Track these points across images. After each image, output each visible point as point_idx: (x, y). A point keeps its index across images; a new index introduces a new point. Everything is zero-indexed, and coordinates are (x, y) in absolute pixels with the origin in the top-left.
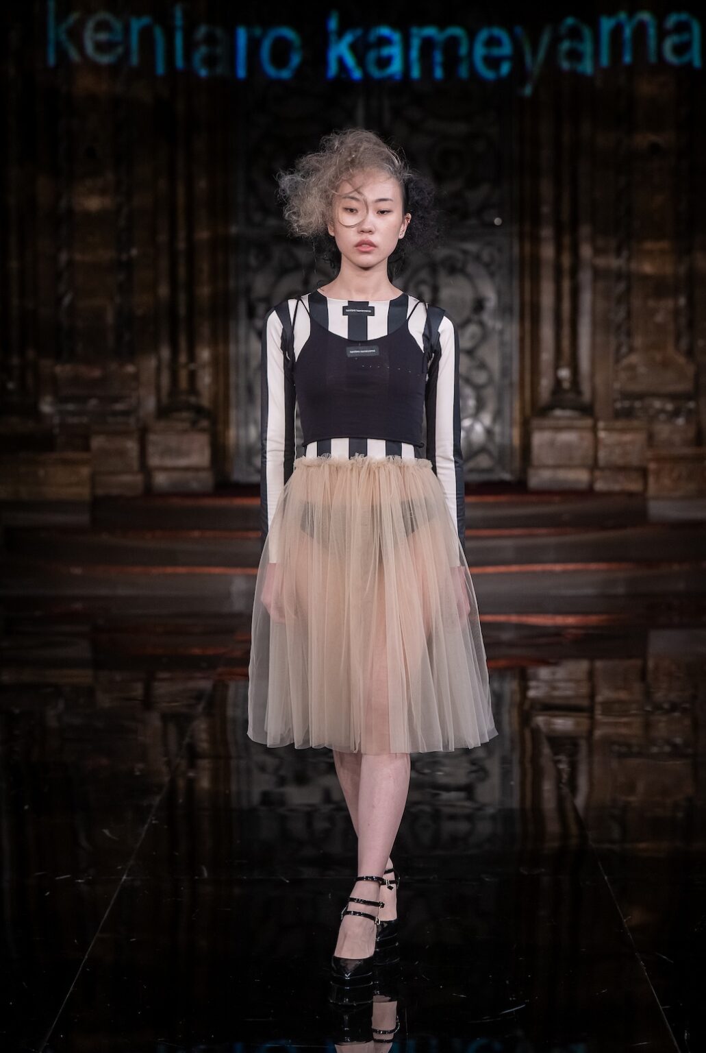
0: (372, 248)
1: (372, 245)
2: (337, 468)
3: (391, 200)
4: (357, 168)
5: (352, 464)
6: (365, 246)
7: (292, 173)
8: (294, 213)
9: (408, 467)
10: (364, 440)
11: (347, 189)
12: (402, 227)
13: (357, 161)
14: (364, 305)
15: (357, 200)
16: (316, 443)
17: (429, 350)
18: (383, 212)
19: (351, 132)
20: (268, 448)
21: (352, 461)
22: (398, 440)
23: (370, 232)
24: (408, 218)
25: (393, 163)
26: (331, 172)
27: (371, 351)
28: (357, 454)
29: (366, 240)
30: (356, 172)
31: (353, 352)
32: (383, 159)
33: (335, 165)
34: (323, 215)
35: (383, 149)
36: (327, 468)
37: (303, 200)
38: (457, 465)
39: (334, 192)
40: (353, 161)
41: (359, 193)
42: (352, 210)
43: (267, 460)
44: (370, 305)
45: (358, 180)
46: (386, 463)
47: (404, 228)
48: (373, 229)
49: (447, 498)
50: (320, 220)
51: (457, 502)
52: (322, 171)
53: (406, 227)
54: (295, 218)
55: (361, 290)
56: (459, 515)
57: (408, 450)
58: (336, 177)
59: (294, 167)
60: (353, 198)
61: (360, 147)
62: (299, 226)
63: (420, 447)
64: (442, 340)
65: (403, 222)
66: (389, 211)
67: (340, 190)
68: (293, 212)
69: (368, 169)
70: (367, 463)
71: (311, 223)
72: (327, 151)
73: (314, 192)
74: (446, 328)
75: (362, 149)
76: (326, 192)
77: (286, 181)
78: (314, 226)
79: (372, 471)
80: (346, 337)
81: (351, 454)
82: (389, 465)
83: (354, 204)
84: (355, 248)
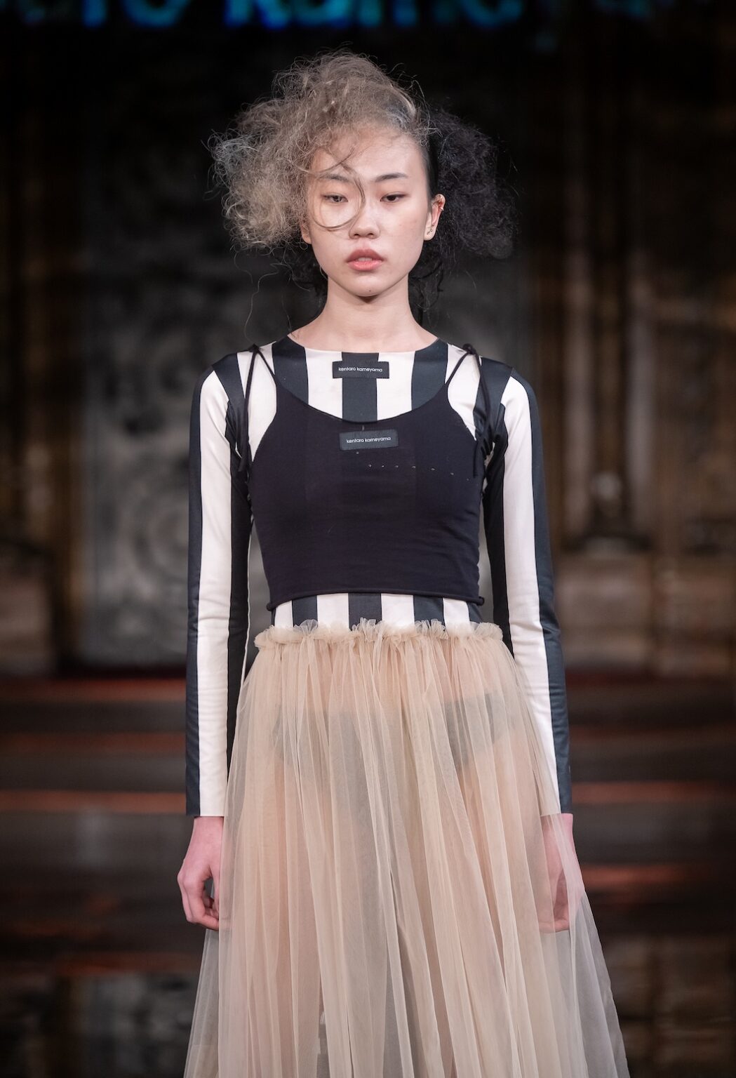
0: (376, 263)
1: (375, 257)
2: (329, 648)
3: (404, 176)
4: (340, 124)
5: (356, 638)
6: (363, 260)
7: (235, 136)
8: (239, 207)
9: (457, 638)
10: (373, 597)
11: (326, 162)
12: (430, 220)
13: (340, 112)
14: (372, 359)
15: (345, 180)
16: (290, 603)
17: (486, 437)
18: (391, 198)
19: (328, 61)
20: (201, 614)
21: (356, 632)
22: (436, 593)
23: (371, 235)
24: (439, 203)
25: (406, 110)
26: (296, 133)
27: (384, 440)
28: (363, 620)
29: (364, 249)
30: (338, 130)
31: (352, 441)
32: (386, 105)
33: (302, 121)
34: (288, 211)
35: (382, 87)
36: (311, 646)
37: (252, 187)
38: (550, 636)
39: (302, 169)
40: (332, 111)
41: (347, 168)
42: (336, 198)
43: (199, 634)
44: (380, 360)
45: (343, 146)
46: (416, 634)
47: (434, 220)
48: (375, 229)
49: (532, 695)
50: (283, 219)
51: (551, 701)
52: (280, 134)
53: (436, 219)
54: (241, 217)
55: (366, 334)
56: (556, 723)
57: (456, 612)
58: (305, 144)
59: (235, 125)
60: (336, 178)
61: (343, 86)
62: (249, 231)
63: (478, 604)
64: (508, 420)
65: (430, 210)
66: (401, 196)
67: (314, 165)
68: (237, 206)
69: (359, 126)
70: (380, 636)
71: (267, 225)
72: (286, 97)
73: (267, 171)
74: (515, 397)
75: (346, 91)
76: (289, 169)
77: (225, 150)
78: (273, 229)
79: (392, 649)
80: (340, 415)
81: (354, 621)
82: (422, 638)
83: (338, 188)
84: (347, 264)
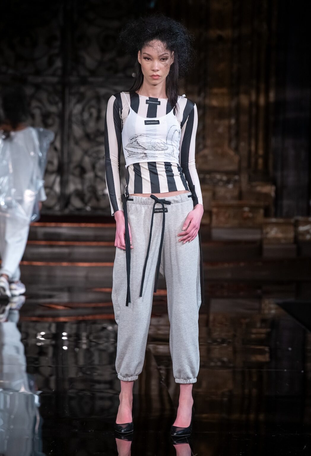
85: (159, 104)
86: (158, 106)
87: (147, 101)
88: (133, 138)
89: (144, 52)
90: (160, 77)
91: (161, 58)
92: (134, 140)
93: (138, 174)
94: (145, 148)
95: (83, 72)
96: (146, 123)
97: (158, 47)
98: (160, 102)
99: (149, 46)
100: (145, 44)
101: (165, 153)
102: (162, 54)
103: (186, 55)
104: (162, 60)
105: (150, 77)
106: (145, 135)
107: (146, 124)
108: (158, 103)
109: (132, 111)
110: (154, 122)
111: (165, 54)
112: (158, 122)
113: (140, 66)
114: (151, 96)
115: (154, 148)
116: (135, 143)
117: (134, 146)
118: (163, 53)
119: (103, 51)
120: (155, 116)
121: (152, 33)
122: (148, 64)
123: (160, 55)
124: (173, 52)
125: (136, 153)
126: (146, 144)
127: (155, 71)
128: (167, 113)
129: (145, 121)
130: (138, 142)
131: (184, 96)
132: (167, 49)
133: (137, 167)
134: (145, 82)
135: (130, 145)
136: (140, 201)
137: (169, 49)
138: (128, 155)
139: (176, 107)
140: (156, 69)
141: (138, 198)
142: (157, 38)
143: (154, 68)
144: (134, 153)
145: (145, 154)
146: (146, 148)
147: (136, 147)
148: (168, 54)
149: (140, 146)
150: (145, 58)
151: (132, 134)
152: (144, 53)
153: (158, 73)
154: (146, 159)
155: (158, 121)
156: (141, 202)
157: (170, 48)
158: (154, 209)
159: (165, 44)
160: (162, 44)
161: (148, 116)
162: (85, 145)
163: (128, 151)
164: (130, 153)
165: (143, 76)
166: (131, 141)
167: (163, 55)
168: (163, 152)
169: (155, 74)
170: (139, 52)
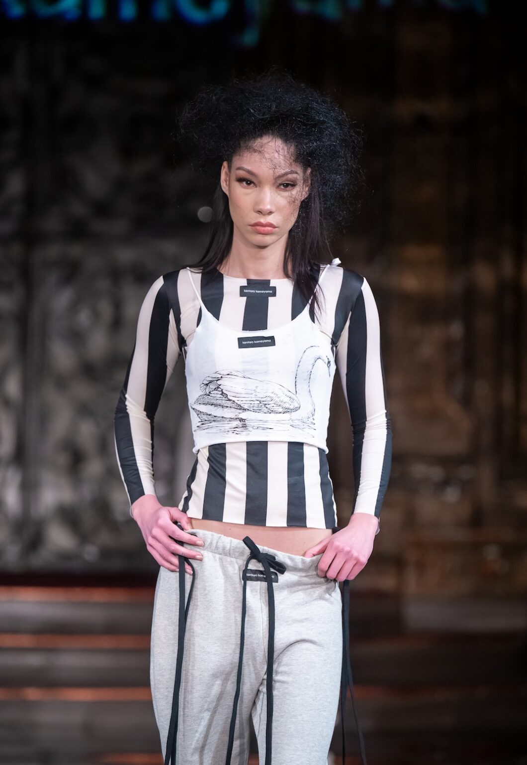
85: (274, 294)
86: (270, 299)
87: (242, 288)
88: (211, 382)
89: (238, 165)
90: (276, 229)
91: (279, 182)
92: (212, 386)
93: (218, 470)
94: (242, 405)
95: (78, 209)
96: (243, 343)
97: (276, 155)
98: (274, 289)
99: (251, 150)
100: (242, 145)
101: (293, 418)
102: (283, 172)
103: (340, 179)
104: (282, 187)
105: (249, 228)
106: (240, 374)
107: (241, 346)
108: (271, 292)
109: (207, 315)
110: (261, 341)
111: (292, 172)
112: (271, 341)
113: (226, 199)
114: (253, 277)
115: (263, 406)
116: (217, 394)
117: (215, 402)
118: (288, 170)
119: (128, 152)
120: (264, 327)
121: (262, 119)
122: (248, 194)
123: (278, 174)
124: (309, 171)
125: (219, 419)
126: (243, 396)
127: (264, 215)
128: (294, 317)
129: (240, 340)
130: (224, 391)
131: (337, 261)
132: (296, 160)
133: (218, 453)
134: (237, 241)
135: (206, 399)
136: (214, 545)
137: (301, 162)
138: (199, 424)
139: (315, 299)
140: (266, 208)
141: (210, 536)
142: (273, 134)
143: (261, 207)
144: (215, 419)
145: (241, 420)
146: (246, 407)
147: (219, 402)
148: (299, 174)
149: (230, 400)
150: (240, 180)
151: (208, 373)
152: (239, 169)
153: (270, 219)
154: (244, 433)
155: (272, 338)
156: (217, 547)
157: (304, 158)
158: (246, 571)
159: (292, 149)
160: (286, 148)
161: (245, 328)
162: (83, 391)
163: (199, 413)
164: (205, 417)
165: (232, 223)
166: (206, 389)
167: (286, 174)
168: (287, 416)
169: (263, 220)
170: (225, 164)
